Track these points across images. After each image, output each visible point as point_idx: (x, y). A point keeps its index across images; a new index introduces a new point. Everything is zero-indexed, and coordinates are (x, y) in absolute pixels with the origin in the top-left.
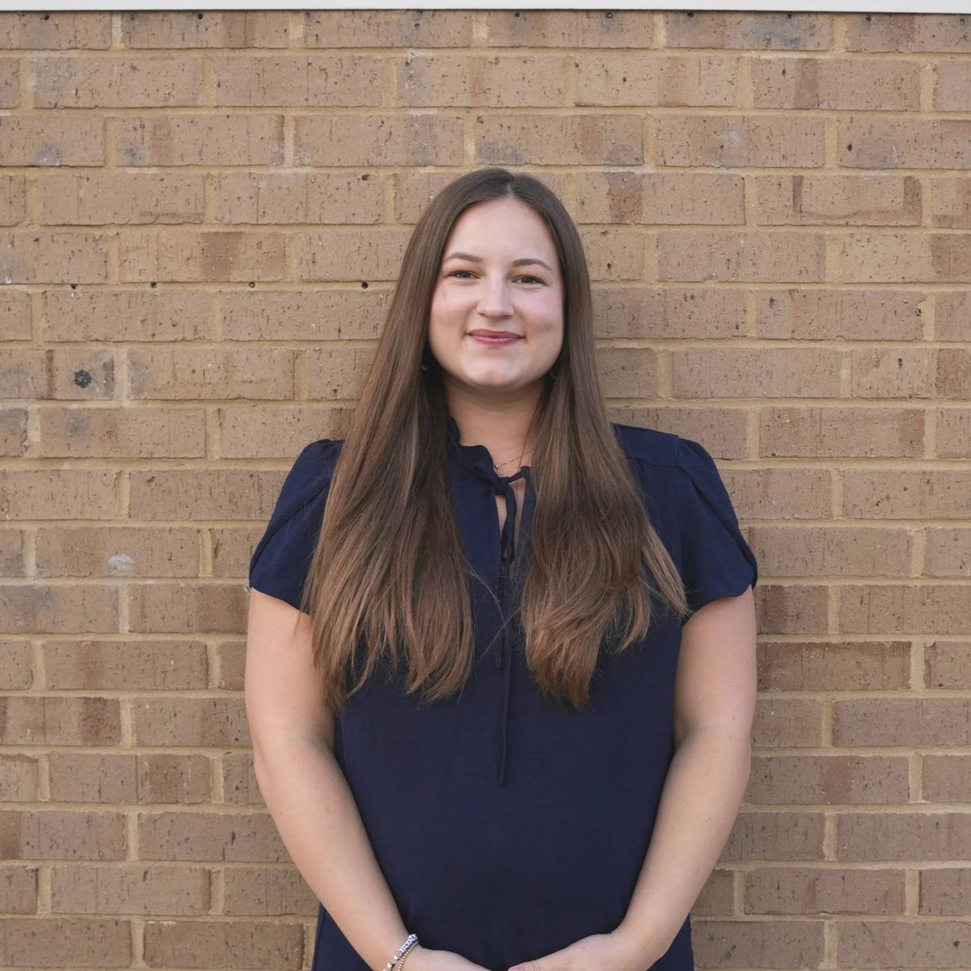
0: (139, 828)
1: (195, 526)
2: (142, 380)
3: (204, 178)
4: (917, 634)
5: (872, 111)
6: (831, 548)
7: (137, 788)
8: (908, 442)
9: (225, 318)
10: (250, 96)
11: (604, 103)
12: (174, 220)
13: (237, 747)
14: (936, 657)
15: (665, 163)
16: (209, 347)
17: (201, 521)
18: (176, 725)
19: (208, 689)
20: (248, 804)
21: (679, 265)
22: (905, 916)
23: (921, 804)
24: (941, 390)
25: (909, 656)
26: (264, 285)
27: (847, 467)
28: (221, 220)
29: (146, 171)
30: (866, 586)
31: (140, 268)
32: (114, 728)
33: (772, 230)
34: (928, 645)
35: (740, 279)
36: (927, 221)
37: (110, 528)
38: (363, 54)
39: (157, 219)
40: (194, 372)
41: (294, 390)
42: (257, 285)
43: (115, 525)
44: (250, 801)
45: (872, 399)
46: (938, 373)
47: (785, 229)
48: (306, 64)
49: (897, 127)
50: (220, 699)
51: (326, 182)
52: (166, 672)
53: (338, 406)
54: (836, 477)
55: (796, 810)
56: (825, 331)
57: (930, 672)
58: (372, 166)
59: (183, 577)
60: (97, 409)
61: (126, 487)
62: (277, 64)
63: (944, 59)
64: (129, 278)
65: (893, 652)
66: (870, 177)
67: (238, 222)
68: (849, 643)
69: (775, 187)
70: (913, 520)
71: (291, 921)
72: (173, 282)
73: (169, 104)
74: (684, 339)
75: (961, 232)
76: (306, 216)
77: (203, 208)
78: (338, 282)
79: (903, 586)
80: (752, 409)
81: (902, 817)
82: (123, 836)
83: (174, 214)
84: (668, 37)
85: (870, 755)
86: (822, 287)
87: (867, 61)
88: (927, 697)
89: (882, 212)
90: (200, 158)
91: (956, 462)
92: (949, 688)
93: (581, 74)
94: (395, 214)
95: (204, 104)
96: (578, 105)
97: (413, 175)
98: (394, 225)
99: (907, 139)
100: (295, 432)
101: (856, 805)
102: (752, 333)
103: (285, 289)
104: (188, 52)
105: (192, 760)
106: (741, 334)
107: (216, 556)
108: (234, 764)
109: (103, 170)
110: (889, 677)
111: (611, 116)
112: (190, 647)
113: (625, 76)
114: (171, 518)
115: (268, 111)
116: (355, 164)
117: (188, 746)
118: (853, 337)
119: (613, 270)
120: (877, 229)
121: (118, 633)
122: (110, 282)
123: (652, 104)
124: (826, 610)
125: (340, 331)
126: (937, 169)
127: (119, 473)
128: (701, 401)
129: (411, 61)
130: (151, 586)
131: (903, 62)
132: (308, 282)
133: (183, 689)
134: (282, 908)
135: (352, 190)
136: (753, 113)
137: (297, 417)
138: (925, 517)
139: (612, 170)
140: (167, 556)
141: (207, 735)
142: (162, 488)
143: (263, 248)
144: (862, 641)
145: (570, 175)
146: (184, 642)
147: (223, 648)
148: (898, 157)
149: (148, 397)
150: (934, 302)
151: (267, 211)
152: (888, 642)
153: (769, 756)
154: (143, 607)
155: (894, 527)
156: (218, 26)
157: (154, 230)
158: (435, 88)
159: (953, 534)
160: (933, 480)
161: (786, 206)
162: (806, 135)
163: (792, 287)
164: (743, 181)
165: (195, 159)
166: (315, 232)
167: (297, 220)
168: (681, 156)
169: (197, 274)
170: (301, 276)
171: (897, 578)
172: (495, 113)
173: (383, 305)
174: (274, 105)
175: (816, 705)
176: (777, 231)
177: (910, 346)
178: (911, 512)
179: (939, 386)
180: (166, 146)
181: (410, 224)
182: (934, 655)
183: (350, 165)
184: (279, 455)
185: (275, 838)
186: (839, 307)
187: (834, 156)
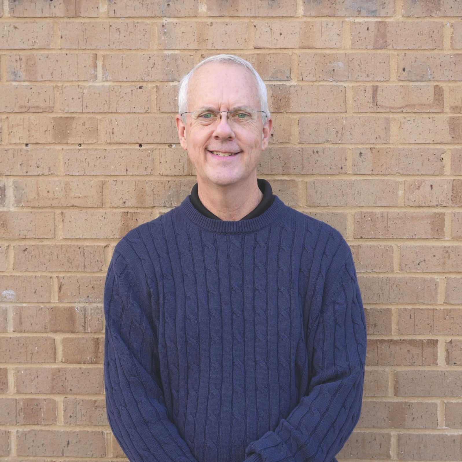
0: (17, 438)
1: (49, 275)
2: (20, 196)
3: (54, 88)
4: (441, 335)
5: (416, 49)
6: (393, 288)
7: (16, 416)
8: (436, 230)
9: (65, 163)
10: (79, 43)
11: (270, 47)
12: (37, 110)
13: (71, 394)
14: (452, 347)
15: (303, 79)
16: (56, 179)
17: (52, 272)
18: (38, 382)
19: (55, 363)
20: (77, 425)
21: (310, 135)
23: (444, 429)
24: (454, 202)
25: (437, 347)
26: (86, 146)
27: (402, 244)
28: (63, 111)
29: (22, 83)
30: (412, 309)
31: (19, 136)
32: (4, 384)
33: (361, 115)
34: (447, 341)
35: (343, 142)
36: (447, 109)
37: (3, 276)
38: (140, 20)
39: (28, 109)
40: (48, 192)
41: (102, 202)
42: (82, 146)
43: (6, 274)
44: (78, 424)
45: (416, 207)
46: (453, 192)
47: (368, 115)
48: (109, 26)
49: (430, 59)
50: (62, 368)
51: (120, 90)
52: (33, 353)
53: (126, 210)
54: (395, 249)
55: (375, 431)
56: (390, 170)
57: (449, 356)
58: (144, 81)
59: (42, 302)
61: (12, 253)
62: (93, 26)
63: (457, 20)
64: (13, 141)
65: (428, 345)
66: (415, 86)
67: (72, 111)
68: (404, 340)
69: (363, 91)
70: (439, 273)
72: (37, 144)
73: (35, 47)
74: (313, 174)
76: (109, 108)
78: (126, 144)
79: (434, 309)
80: (350, 212)
81: (434, 436)
82: (8, 443)
83: (38, 107)
84: (304, 10)
85: (416, 401)
86: (388, 146)
87: (414, 22)
88: (447, 370)
89: (422, 105)
90: (52, 77)
92: (459, 365)
93: (257, 31)
94: (157, 107)
95: (54, 47)
96: (255, 48)
97: (166, 86)
98: (156, 113)
99: (436, 65)
100: (103, 224)
101: (408, 429)
102: (350, 171)
103: (98, 147)
104: (45, 19)
105: (47, 401)
106: (343, 172)
107: (60, 291)
108: (69, 403)
110: (426, 359)
111: (273, 54)
112: (46, 340)
113: (281, 32)
114: (36, 271)
115: (89, 52)
116: (135, 80)
117: (45, 394)
118: (405, 173)
119: (274, 138)
120: (419, 114)
121: (7, 332)
122: (3, 143)
123: (296, 47)
124: (391, 321)
125: (127, 170)
126: (452, 81)
127: (9, 246)
128: (322, 208)
129: (165, 24)
130: (25, 307)
131: (434, 22)
132: (110, 144)
133: (42, 363)
135: (134, 94)
136: (350, 52)
137: (104, 217)
138: (445, 271)
139: (274, 83)
140: (34, 291)
141: (55, 387)
142: (31, 254)
143: (86, 125)
144: (411, 339)
146: (43, 337)
147: (64, 340)
148: (431, 75)
149: (24, 206)
150: (450, 154)
151: (88, 105)
152: (425, 339)
154: (21, 318)
155: (428, 276)
156: (61, 5)
157: (27, 116)
158: (178, 39)
159: (461, 281)
160: (450, 251)
161: (369, 102)
162: (380, 63)
163: (372, 146)
164: (345, 89)
165: (49, 77)
166: (114, 117)
167: (104, 110)
168: (311, 75)
169: (50, 140)
170: (106, 141)
171: (430, 305)
172: (210, 52)
173: (151, 156)
174: (91, 48)
175: (385, 373)
176: (364, 116)
177: (437, 178)
178: (438, 269)
179: (453, 200)
180: (33, 70)
181: (165, 113)
182: (451, 347)
183: (132, 81)
184: (94, 237)
185: (91, 444)
186: (398, 157)
187: (395, 74)
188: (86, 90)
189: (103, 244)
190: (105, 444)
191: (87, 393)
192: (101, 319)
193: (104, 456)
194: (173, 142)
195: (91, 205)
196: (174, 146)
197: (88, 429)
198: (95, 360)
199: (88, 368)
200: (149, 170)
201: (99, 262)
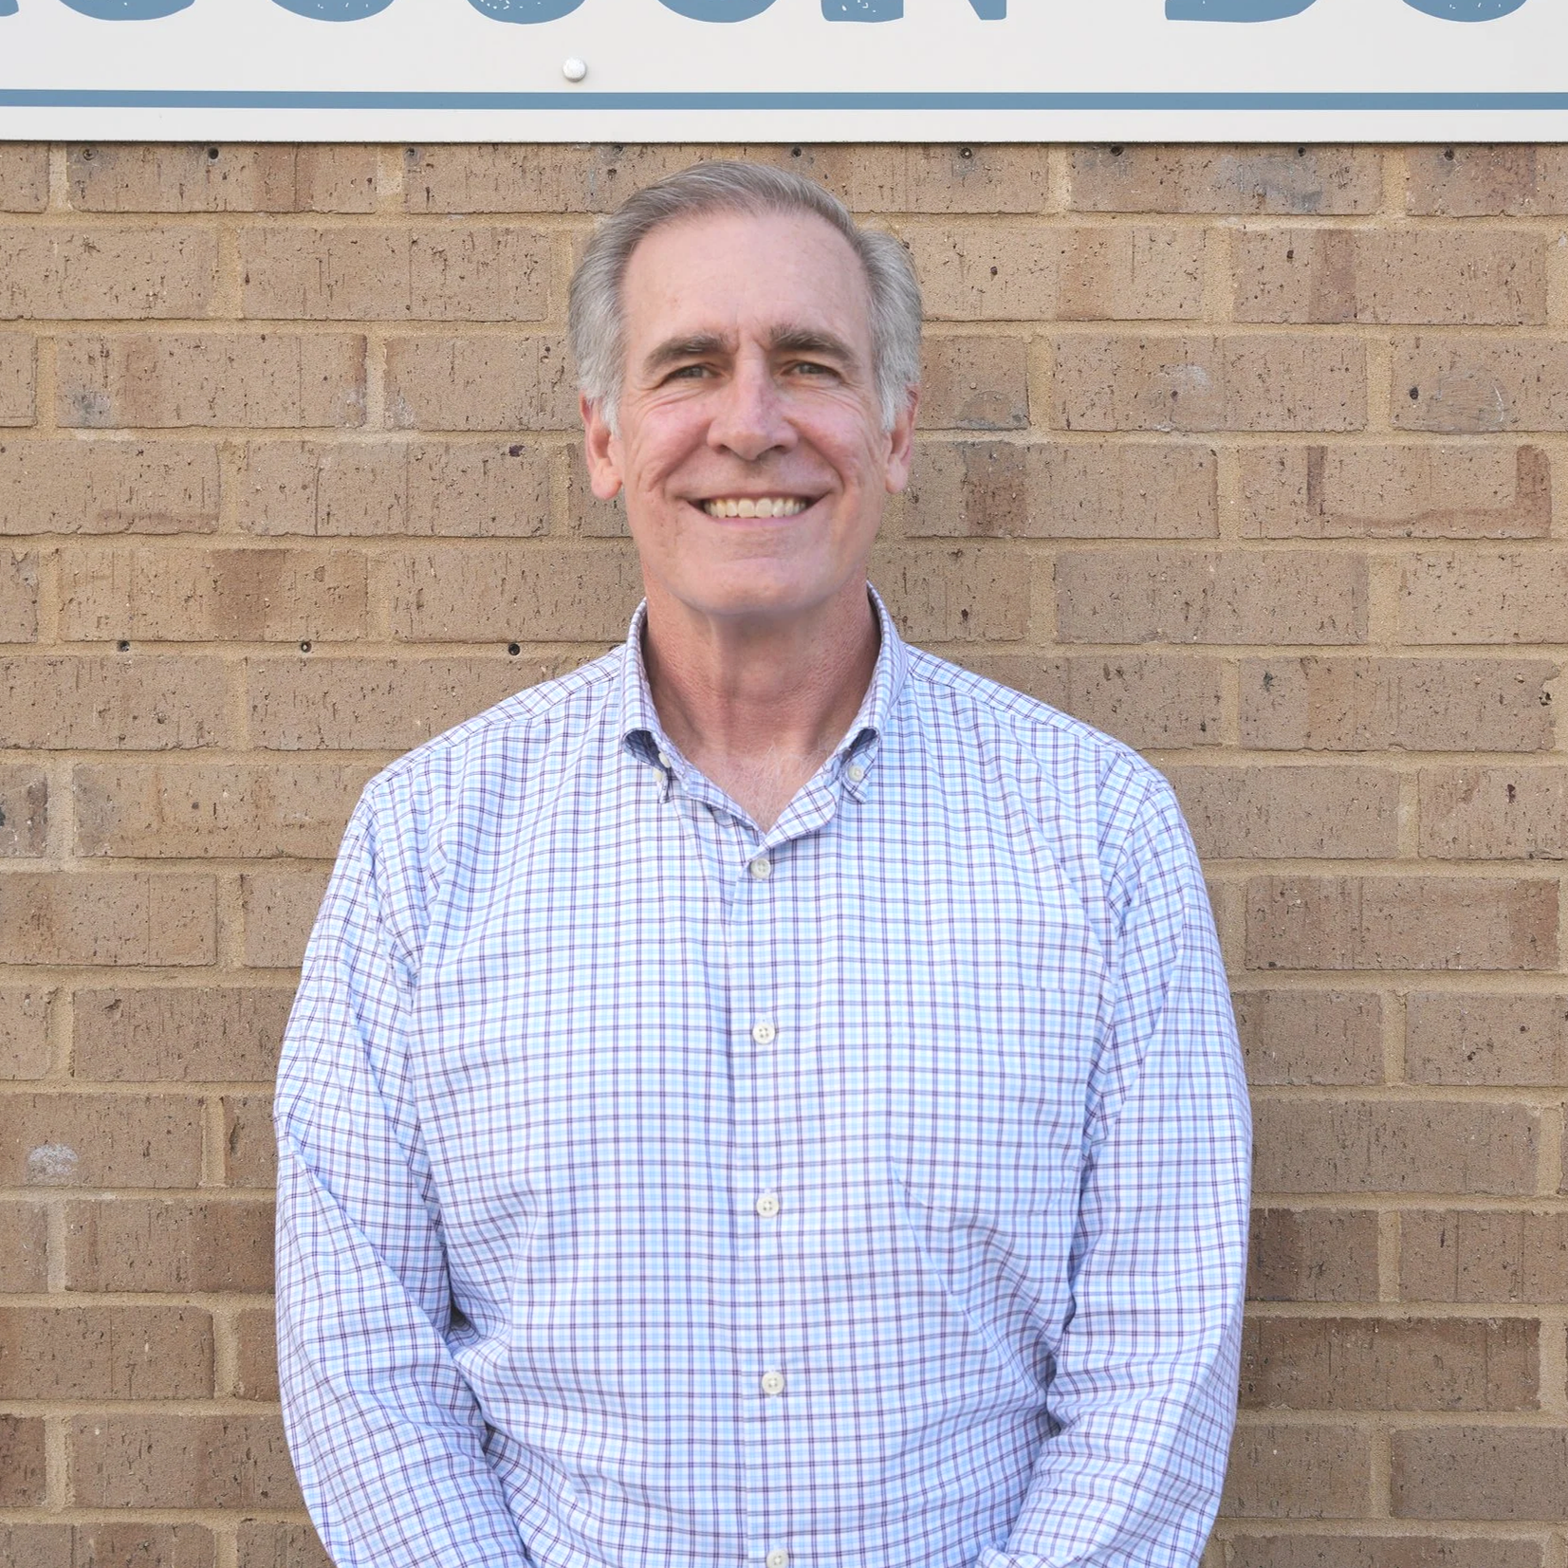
1: (196, 1092)
2: (99, 821)
3: (219, 450)
4: (1550, 1303)
5: (1456, 325)
6: (1383, 1140)
8: (1527, 942)
9: (255, 707)
10: (304, 301)
11: (957, 315)
12: (162, 527)
13: (264, 1508)
15: (1069, 425)
16: (222, 761)
17: (205, 1082)
18: (150, 1467)
19: (212, 1398)
21: (1094, 613)
25: (1537, 1347)
26: (327, 648)
27: (1412, 987)
28: (248, 529)
29: (110, 435)
30: (1449, 1211)
31: (98, 614)
32: (33, 1473)
33: (1268, 548)
35: (1209, 639)
36: (1562, 529)
37: (35, 1096)
38: (513, 224)
39: (130, 524)
40: (195, 806)
42: (313, 648)
43: (42, 1089)
45: (1458, 861)
47: (1293, 545)
48: (408, 244)
49: (1504, 356)
50: (236, 1418)
51: (444, 460)
52: (134, 1365)
54: (1389, 1006)
56: (1368, 735)
58: (528, 429)
59: (170, 1188)
60: (15, 874)
61: (66, 1017)
62: (355, 243)
64: (76, 633)
65: (1505, 1339)
66: (1452, 447)
67: (281, 532)
68: (1420, 1320)
69: (1275, 469)
70: (1540, 1088)
72: (159, 641)
73: (154, 313)
76: (407, 520)
77: (217, 505)
78: (465, 642)
79: (1523, 1213)
83: (162, 517)
84: (1075, 192)
85: (1466, 1537)
86: (1361, 653)
87: (1447, 233)
89: (1475, 512)
90: (211, 413)
94: (570, 517)
95: (219, 314)
98: (568, 538)
99: (1522, 377)
102: (1232, 739)
103: (366, 655)
104: (190, 219)
105: (180, 1533)
106: (1209, 739)
107: (233, 1148)
108: (258, 1540)
109: (32, 434)
110: (1498, 1386)
111: (969, 338)
112: (181, 1318)
113: (996, 263)
114: (149, 1077)
115: (339, 328)
116: (496, 425)
117: (173, 1507)
118: (1423, 745)
119: (972, 622)
120: (1466, 542)
121: (46, 1292)
122: (42, 639)
123: (1044, 317)
124: (1375, 1256)
127: (55, 993)
130: (109, 1204)
131: (1515, 233)
132: (410, 642)
133: (166, 1398)
135: (491, 474)
136: (1233, 332)
138: (1561, 1083)
139: (970, 438)
140: (141, 1148)
141: (209, 1485)
142: (134, 1022)
143: (327, 579)
144: (1444, 1316)
146: (169, 1309)
147: (243, 1320)
148: (1506, 410)
149: (110, 853)
151: (334, 511)
152: (1493, 1319)
153: (1269, 1534)
154: (94, 1244)
155: (1506, 1100)
156: (246, 171)
157: (125, 545)
161: (1295, 502)
162: (1332, 370)
163: (1306, 652)
164: (1213, 457)
165: (203, 416)
166: (422, 550)
167: (389, 529)
168: (1098, 411)
169: (204, 628)
170: (397, 632)
171: (1510, 1198)
174: (348, 317)
175: (1358, 1437)
176: (1278, 549)
177: (1530, 762)
178: (1535, 1074)
180: (148, 392)
181: (597, 537)
183: (488, 428)
186: (1395, 690)
187: (1384, 410)
188: (330, 459)
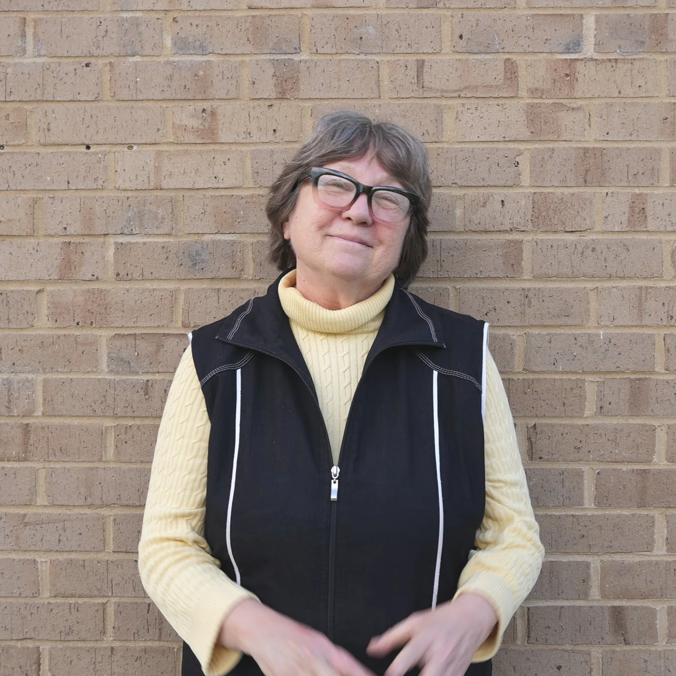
4: (520, 416)
5: (478, 8)
8: (510, 266)
11: (270, 6)
15: (317, 51)
22: (517, 645)
24: (536, 224)
26: (11, 148)
27: (462, 285)
33: (400, 102)
34: (529, 426)
36: (523, 93)
41: (34, 228)
42: (5, 148)
45: (481, 232)
46: (533, 211)
47: (411, 101)
49: (498, 21)
51: (58, 69)
53: (67, 240)
54: (452, 293)
56: (443, 179)
57: (532, 447)
58: (93, 56)
66: (477, 59)
69: (403, 69)
70: (515, 327)
71: (30, 644)
75: (551, 101)
76: (43, 94)
78: (67, 145)
79: (509, 379)
86: (440, 145)
88: (529, 467)
89: (486, 86)
91: (548, 281)
92: (548, 460)
94: (110, 92)
96: (250, 8)
97: (124, 63)
98: (110, 101)
99: (506, 30)
100: (34, 260)
103: (26, 151)
111: (275, 15)
115: (14, 15)
116: (79, 54)
118: (465, 184)
119: (277, 134)
120: (483, 99)
123: (307, 6)
125: (68, 183)
126: (530, 52)
132: (45, 145)
134: (23, 634)
135: (78, 75)
136: (384, 12)
137: (36, 249)
138: (524, 324)
139: (276, 57)
143: (10, 119)
145: (244, 61)
148: (499, 44)
150: (529, 156)
151: (12, 91)
155: (502, 332)
159: (548, 338)
160: (530, 295)
161: (411, 83)
162: (427, 28)
164: (377, 64)
166: (49, 107)
167: (36, 98)
168: (329, 45)
170: (39, 141)
171: (503, 373)
172: (186, 14)
173: (102, 162)
174: (18, 10)
176: (405, 102)
177: (511, 191)
178: (513, 321)
179: (534, 221)
181: (122, 100)
182: (535, 434)
183: (76, 56)
184: (22, 278)
185: (19, 577)
186: (454, 161)
187: (449, 44)
188: (11, 69)
189: (35, 288)
190: (39, 578)
191: (13, 503)
192: (32, 397)
193: (37, 595)
194: (134, 141)
195: (17, 232)
196: (135, 148)
197: (13, 556)
198: (23, 455)
199: (13, 467)
200: (100, 182)
201: (29, 315)
